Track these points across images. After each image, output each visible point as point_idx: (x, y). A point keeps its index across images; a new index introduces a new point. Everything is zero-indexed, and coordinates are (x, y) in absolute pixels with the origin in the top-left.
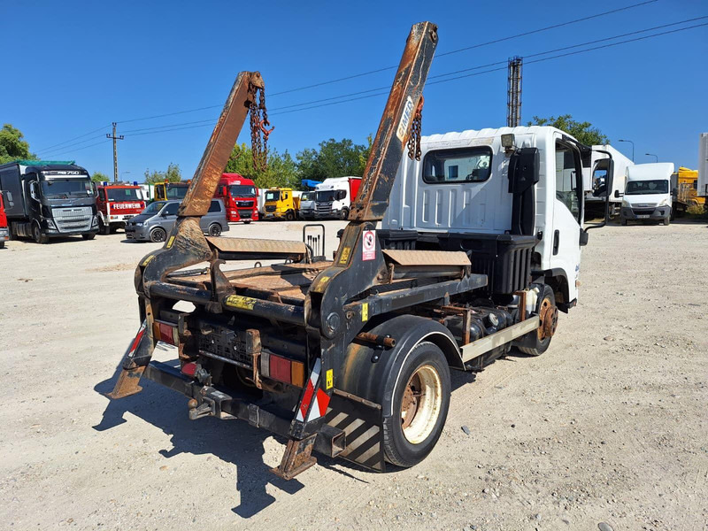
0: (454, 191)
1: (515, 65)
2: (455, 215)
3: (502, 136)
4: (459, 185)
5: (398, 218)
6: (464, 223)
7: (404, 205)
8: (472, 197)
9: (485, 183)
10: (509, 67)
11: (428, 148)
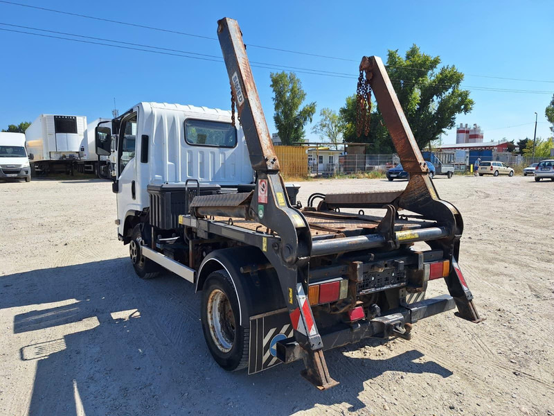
0: (213, 153)
2: (214, 172)
4: (216, 149)
5: (162, 173)
6: (221, 178)
7: (168, 163)
8: (226, 159)
9: (234, 149)
11: (185, 115)
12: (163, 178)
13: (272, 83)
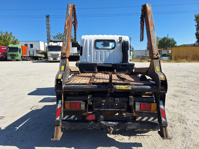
0: (105, 52)
1: (48, 17)
2: (105, 58)
3: (119, 37)
4: (106, 50)
5: (86, 59)
6: (108, 61)
7: (88, 55)
8: (110, 53)
9: (114, 50)
10: (46, 17)
11: (95, 39)
12: (87, 60)
13: (195, 19)
